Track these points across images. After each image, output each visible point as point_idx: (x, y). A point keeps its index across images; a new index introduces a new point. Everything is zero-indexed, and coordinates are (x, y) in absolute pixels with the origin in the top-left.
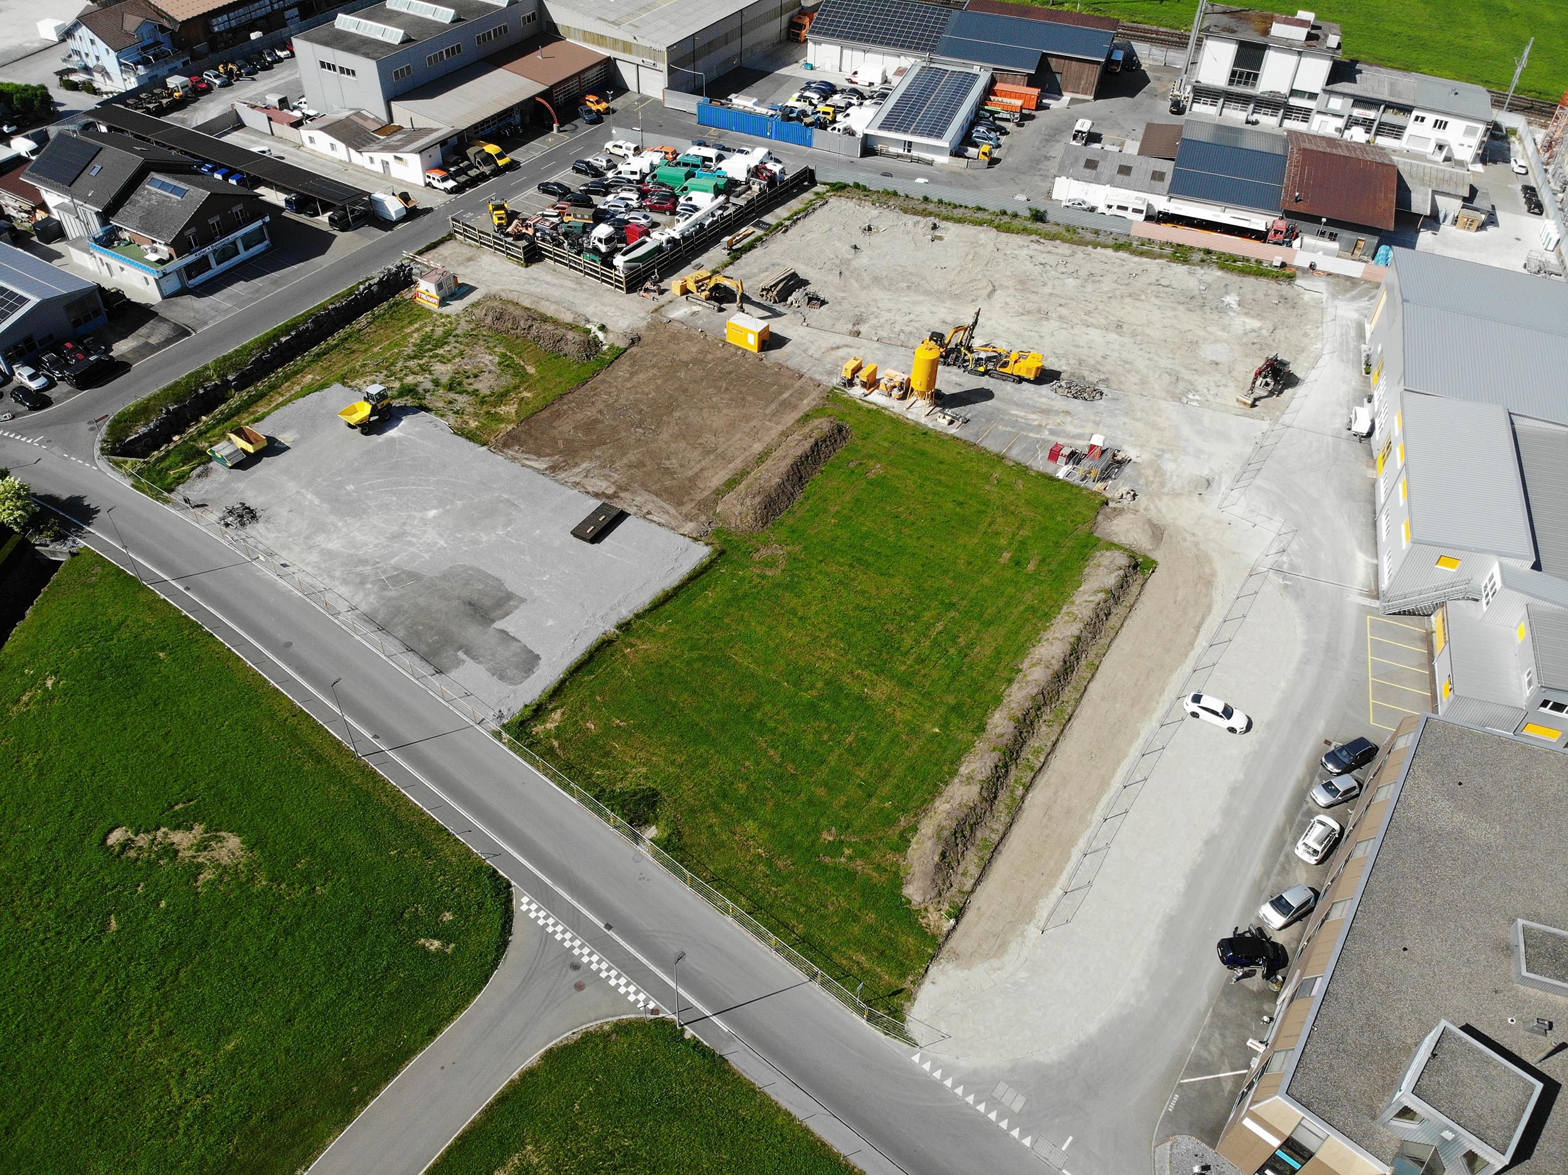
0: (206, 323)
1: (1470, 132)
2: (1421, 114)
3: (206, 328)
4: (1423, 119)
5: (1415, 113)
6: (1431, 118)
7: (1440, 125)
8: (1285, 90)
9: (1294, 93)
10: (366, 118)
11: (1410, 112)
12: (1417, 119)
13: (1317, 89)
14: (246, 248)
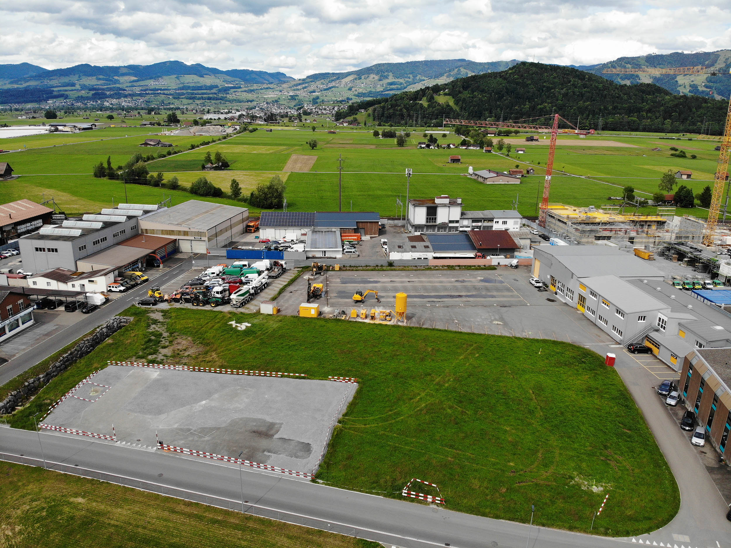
0: (14, 356)
1: (515, 223)
2: (497, 220)
3: (15, 357)
4: (498, 222)
5: (495, 220)
6: (501, 221)
7: (505, 223)
8: (447, 221)
9: (451, 222)
10: (63, 271)
11: (493, 221)
12: (496, 222)
13: (458, 219)
14: (23, 323)
